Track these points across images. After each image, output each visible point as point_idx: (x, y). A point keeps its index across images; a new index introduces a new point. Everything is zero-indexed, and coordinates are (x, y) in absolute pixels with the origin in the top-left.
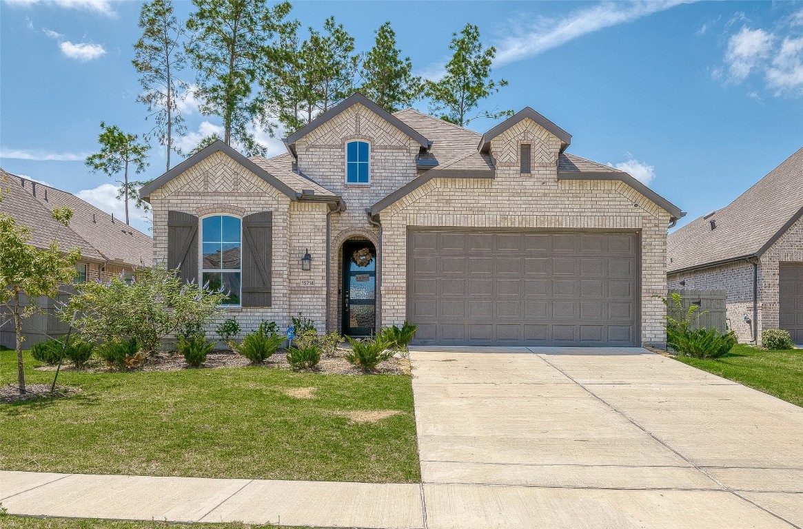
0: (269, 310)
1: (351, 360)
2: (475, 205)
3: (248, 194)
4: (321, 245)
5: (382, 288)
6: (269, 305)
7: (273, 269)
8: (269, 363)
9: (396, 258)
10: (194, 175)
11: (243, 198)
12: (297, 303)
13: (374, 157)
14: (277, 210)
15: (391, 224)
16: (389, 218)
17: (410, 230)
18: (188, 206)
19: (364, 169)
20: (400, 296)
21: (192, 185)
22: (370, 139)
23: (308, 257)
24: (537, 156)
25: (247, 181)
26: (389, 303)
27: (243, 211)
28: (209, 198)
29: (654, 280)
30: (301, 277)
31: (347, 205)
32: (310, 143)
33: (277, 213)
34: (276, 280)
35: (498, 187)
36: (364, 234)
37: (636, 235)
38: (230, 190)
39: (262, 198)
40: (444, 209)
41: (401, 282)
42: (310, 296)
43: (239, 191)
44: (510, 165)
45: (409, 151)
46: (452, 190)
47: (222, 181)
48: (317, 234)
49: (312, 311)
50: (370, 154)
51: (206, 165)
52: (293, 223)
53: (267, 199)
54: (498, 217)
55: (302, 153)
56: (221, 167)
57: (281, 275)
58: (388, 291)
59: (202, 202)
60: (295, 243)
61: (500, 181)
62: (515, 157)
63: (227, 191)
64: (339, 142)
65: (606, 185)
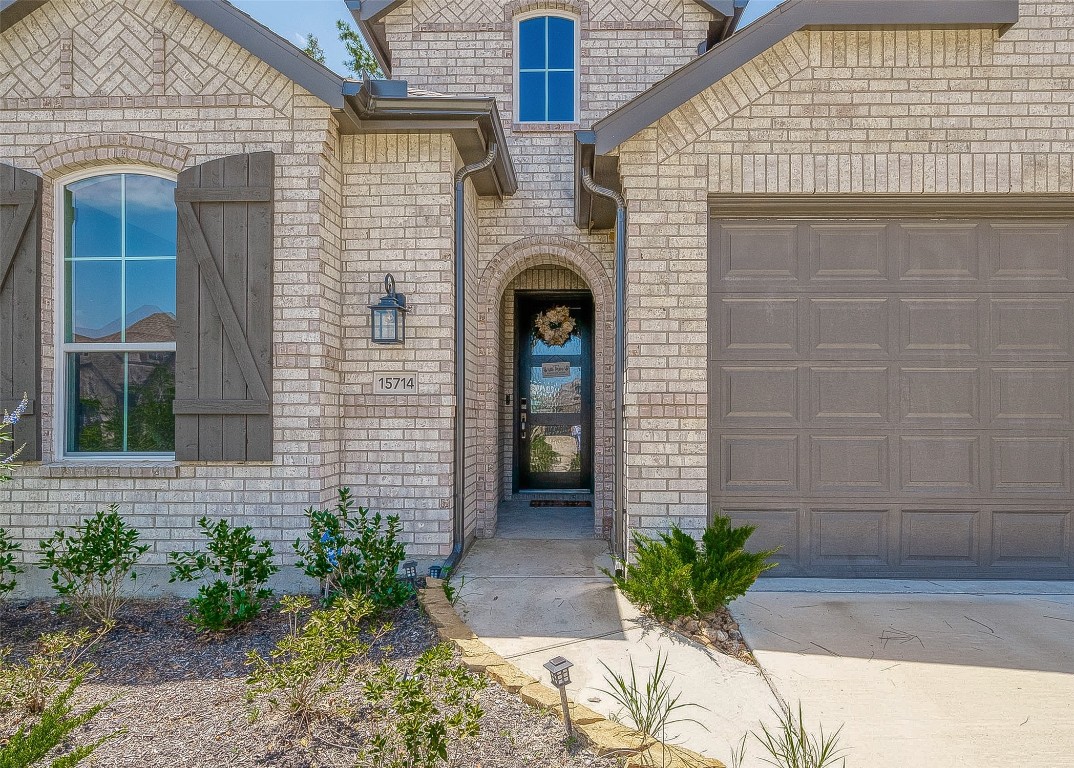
0: (266, 472)
2: (936, 123)
3: (199, 101)
4: (438, 266)
5: (629, 399)
6: (266, 455)
7: (277, 337)
9: (672, 302)
10: (30, 44)
11: (184, 113)
12: (364, 446)
13: (589, 52)
14: (289, 148)
15: (659, 189)
16: (652, 170)
17: (723, 210)
18: (13, 144)
19: (563, 84)
20: (690, 423)
21: (26, 77)
22: (578, 4)
23: (394, 303)
25: (196, 58)
26: (650, 448)
27: (181, 153)
28: (76, 115)
30: (371, 367)
31: (520, 178)
32: (422, 19)
33: (288, 159)
34: (286, 373)
35: (1012, 60)
36: (563, 252)
38: (144, 88)
39: (242, 112)
40: (834, 135)
41: (693, 376)
42: (402, 423)
43: (170, 92)
45: (679, 34)
46: (860, 73)
47: (118, 61)
48: (425, 232)
49: (410, 468)
50: (579, 44)
51: (65, 14)
52: (352, 201)
53: (256, 113)
54: (1016, 159)
55: (402, 45)
56: (113, 16)
57: (301, 358)
58: (649, 407)
59: (55, 127)
60: (358, 262)
63: (130, 90)
64: (496, 16)
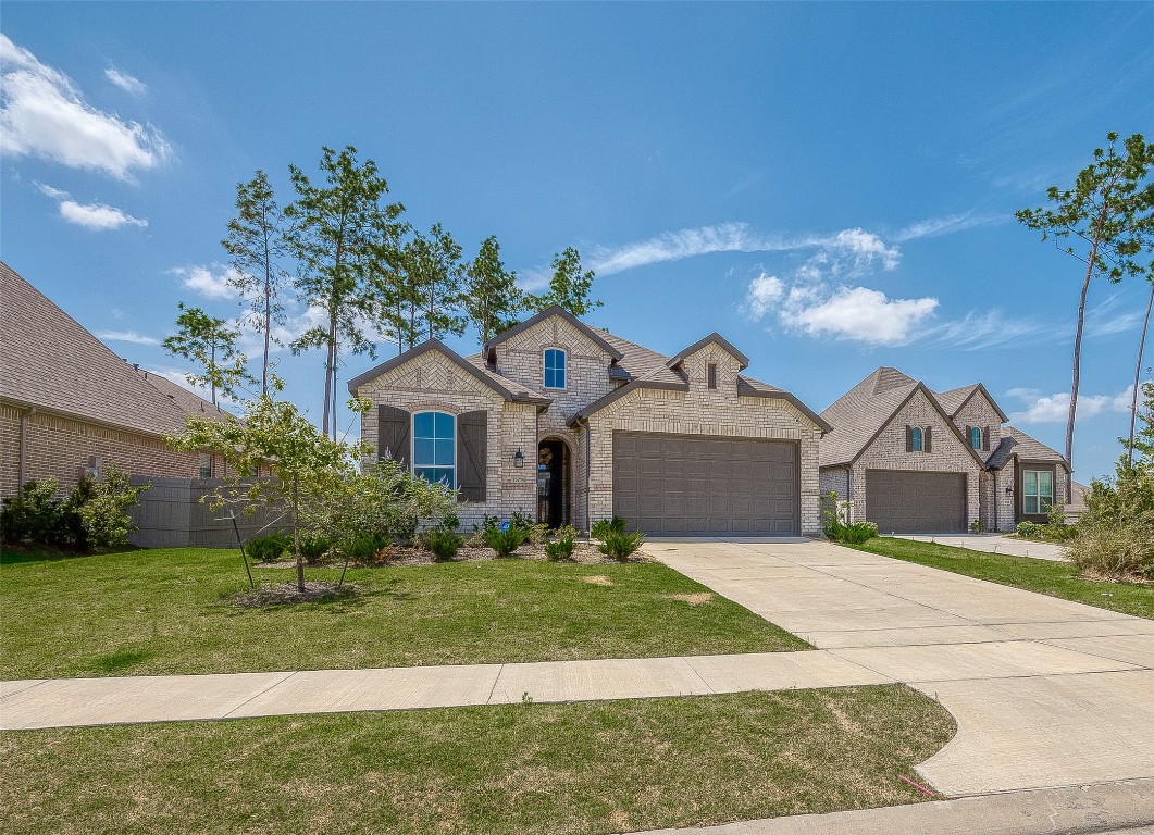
0: (484, 505)
1: (602, 550)
2: (671, 414)
3: (463, 393)
4: (532, 444)
6: (484, 500)
7: (488, 465)
8: (515, 555)
9: (603, 459)
10: (406, 371)
11: (458, 396)
12: (509, 498)
13: (571, 366)
14: (492, 409)
15: (599, 427)
16: (597, 422)
17: (615, 432)
18: (400, 401)
19: (561, 375)
20: (608, 493)
21: (405, 381)
22: (567, 348)
23: (519, 455)
24: (721, 375)
25: (462, 380)
26: (596, 499)
27: (457, 409)
28: (422, 394)
29: (810, 480)
30: (513, 474)
32: (511, 347)
33: (491, 413)
34: (490, 476)
35: (690, 399)
36: (562, 435)
37: (796, 445)
38: (445, 387)
39: (476, 398)
40: (645, 416)
41: (609, 479)
42: (521, 492)
43: (453, 390)
44: (700, 381)
45: (602, 362)
46: (652, 399)
47: (436, 379)
48: (528, 434)
50: (566, 361)
51: (418, 362)
52: (504, 423)
53: (481, 398)
54: (691, 425)
55: (502, 356)
56: (434, 364)
57: (494, 472)
59: (415, 397)
60: (506, 441)
61: (691, 396)
62: (703, 374)
63: (440, 388)
64: (537, 349)
65: (774, 403)
